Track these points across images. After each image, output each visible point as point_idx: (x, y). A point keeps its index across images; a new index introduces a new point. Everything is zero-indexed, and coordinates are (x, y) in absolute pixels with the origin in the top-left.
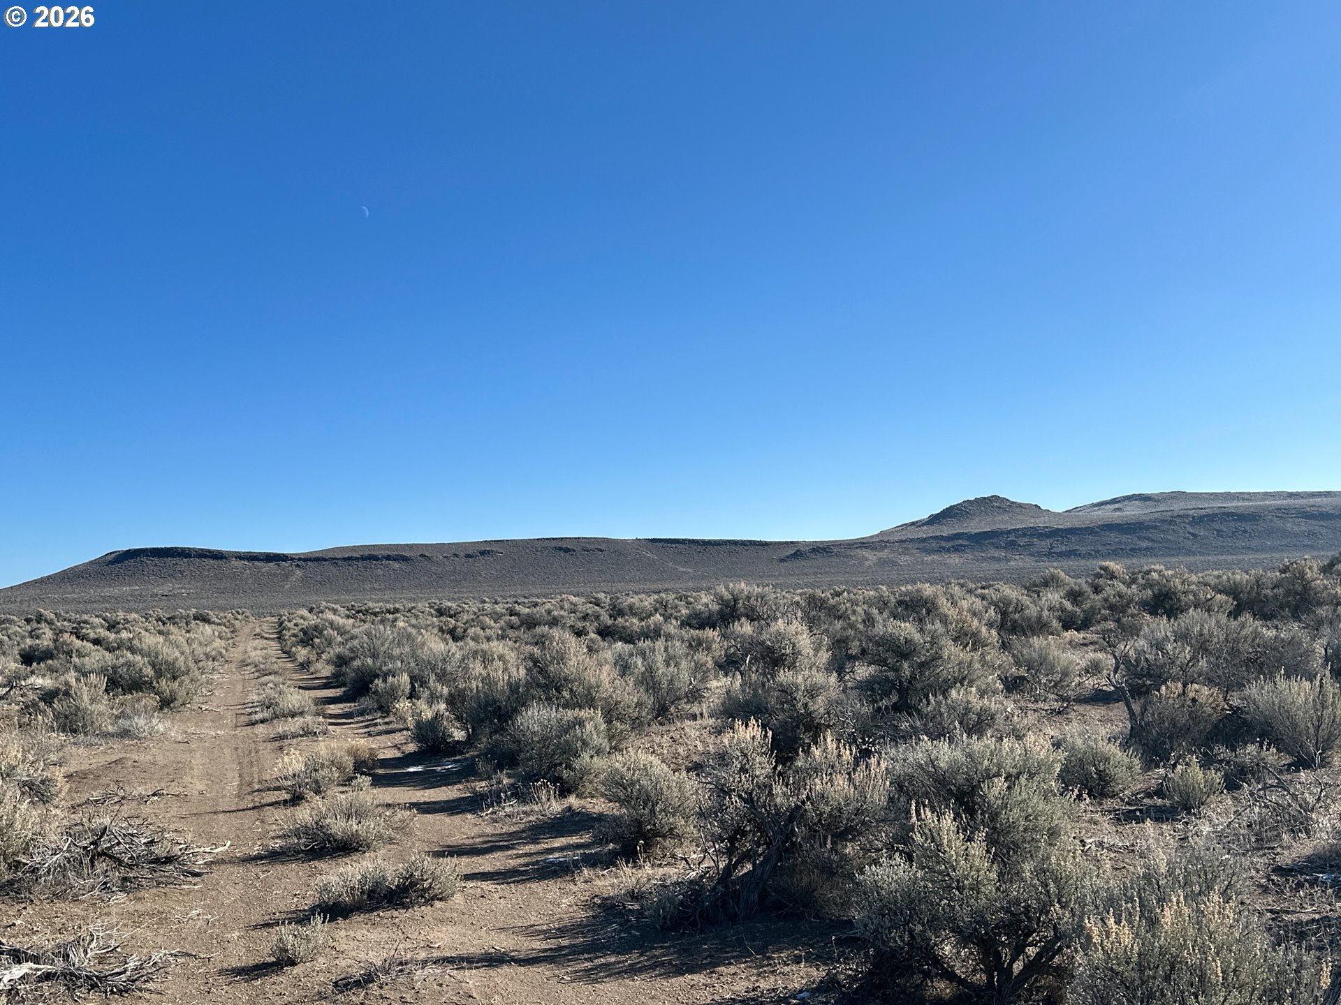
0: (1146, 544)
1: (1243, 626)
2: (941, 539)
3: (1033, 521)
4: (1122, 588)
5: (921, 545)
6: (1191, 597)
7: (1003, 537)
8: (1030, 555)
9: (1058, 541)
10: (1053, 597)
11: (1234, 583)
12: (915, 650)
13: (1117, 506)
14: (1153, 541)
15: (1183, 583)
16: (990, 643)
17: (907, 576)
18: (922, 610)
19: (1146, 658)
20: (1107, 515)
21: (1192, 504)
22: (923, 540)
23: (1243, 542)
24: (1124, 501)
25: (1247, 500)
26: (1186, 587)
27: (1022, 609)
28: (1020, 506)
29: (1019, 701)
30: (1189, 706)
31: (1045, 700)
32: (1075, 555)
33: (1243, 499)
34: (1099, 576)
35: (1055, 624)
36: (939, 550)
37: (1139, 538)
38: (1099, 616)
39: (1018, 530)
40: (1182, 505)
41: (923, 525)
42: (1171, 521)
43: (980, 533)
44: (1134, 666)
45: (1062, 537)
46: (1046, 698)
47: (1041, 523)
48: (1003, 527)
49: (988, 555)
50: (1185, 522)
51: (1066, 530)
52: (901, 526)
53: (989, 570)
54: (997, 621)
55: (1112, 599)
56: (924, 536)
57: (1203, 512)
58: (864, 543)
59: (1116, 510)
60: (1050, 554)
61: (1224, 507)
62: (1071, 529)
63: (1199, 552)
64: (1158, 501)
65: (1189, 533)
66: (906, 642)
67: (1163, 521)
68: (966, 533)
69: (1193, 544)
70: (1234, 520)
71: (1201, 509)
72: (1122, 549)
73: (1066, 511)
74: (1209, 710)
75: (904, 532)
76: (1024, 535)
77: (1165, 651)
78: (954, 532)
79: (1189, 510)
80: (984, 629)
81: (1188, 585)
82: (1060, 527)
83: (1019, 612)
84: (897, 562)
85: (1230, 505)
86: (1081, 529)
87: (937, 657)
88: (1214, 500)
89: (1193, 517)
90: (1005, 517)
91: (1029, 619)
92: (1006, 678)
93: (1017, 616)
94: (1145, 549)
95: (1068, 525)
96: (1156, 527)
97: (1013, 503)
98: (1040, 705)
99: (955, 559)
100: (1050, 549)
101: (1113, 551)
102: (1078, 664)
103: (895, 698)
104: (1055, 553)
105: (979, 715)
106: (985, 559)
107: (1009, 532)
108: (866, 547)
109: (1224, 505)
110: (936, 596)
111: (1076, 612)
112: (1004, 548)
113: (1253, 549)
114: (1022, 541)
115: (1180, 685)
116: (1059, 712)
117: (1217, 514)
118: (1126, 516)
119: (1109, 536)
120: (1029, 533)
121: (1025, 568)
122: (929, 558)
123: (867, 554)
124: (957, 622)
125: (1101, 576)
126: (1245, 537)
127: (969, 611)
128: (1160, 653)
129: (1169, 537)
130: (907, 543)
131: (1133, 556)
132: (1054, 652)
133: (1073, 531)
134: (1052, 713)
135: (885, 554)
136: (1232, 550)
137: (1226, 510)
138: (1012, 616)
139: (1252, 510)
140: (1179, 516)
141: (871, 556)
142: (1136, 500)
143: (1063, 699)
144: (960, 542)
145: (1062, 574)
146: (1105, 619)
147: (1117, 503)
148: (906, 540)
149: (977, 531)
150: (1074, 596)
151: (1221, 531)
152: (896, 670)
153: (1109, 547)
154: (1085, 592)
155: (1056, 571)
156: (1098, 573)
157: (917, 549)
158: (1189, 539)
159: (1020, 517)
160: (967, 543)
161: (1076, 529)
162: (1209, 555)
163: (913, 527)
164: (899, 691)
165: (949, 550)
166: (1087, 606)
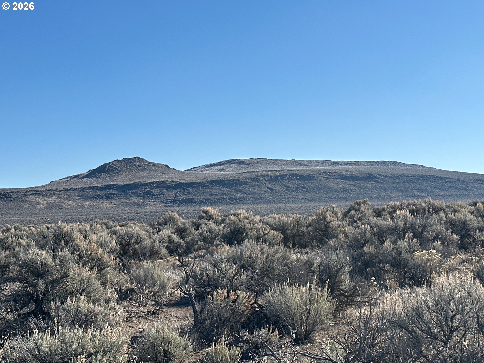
0: (239, 195)
1: (276, 252)
2: (97, 189)
3: (164, 177)
4: (213, 226)
5: (81, 193)
6: (255, 232)
7: (142, 188)
8: (161, 202)
9: (180, 191)
10: (166, 232)
11: (283, 222)
12: (48, 271)
13: (221, 167)
14: (245, 193)
15: (250, 223)
16: (110, 266)
17: (69, 217)
18: (61, 241)
19: (207, 274)
20: (214, 173)
21: (270, 168)
22: (83, 189)
23: (302, 195)
24: (226, 164)
25: (306, 165)
26: (252, 225)
27: (141, 241)
28: (155, 165)
29: (127, 306)
30: (231, 305)
31: (145, 306)
32: (192, 202)
33: (304, 165)
34: (201, 217)
35: (164, 251)
36: (97, 197)
37: (235, 190)
38: (197, 246)
39: (153, 183)
40: (264, 168)
41: (84, 177)
42: (257, 179)
43: (126, 185)
44: (199, 279)
45: (184, 190)
46: (147, 304)
47: (168, 178)
48: (142, 181)
49: (131, 202)
50: (265, 180)
51: (186, 184)
52: (67, 178)
53: (131, 213)
54: (117, 249)
55: (205, 234)
56: (84, 186)
57: (277, 173)
58: (37, 191)
59: (221, 170)
60: (174, 201)
61: (291, 170)
62: (190, 183)
63: (274, 201)
64: (248, 164)
65: (268, 188)
66: (42, 265)
67: (251, 179)
68: (115, 185)
69: (270, 196)
70: (297, 179)
71: (277, 171)
72: (223, 198)
73: (187, 170)
74: (243, 308)
75: (68, 183)
76: (158, 187)
77: (220, 269)
78: (107, 184)
79: (269, 171)
80: (106, 256)
81: (253, 224)
82: (182, 181)
83: (138, 243)
84: (62, 206)
85: (295, 168)
86: (196, 184)
87: (65, 276)
88: (284, 165)
89: (271, 177)
90: (144, 173)
91: (145, 248)
92: (120, 290)
93: (137, 246)
94: (239, 199)
95: (188, 180)
96: (246, 183)
97: (150, 163)
98: (142, 309)
99: (106, 204)
100: (175, 198)
101: (218, 200)
102: (175, 280)
103: (32, 307)
104: (178, 201)
105: (86, 315)
106: (128, 205)
107: (146, 184)
108: (39, 194)
109: (291, 169)
110: (72, 231)
111: (180, 243)
112: (143, 196)
113: (308, 200)
114: (155, 192)
115: (225, 291)
116: (153, 313)
117: (286, 175)
118: (227, 175)
119: (215, 189)
120: (160, 185)
121: (157, 212)
122: (87, 203)
123: (39, 199)
124: (87, 250)
125: (203, 217)
126: (304, 191)
127: (97, 242)
128: (216, 269)
129: (255, 191)
130: (71, 191)
131: (231, 204)
132: (157, 272)
133: (191, 185)
134: (148, 314)
135: (53, 199)
136: (295, 200)
137: (292, 172)
138: (133, 246)
139: (309, 172)
140: (261, 175)
141: (42, 202)
142: (234, 163)
143: (159, 304)
144: (111, 191)
145: (177, 216)
146: (200, 248)
147: (221, 165)
148: (70, 189)
149: (124, 183)
150: (181, 232)
151: (289, 187)
152: (34, 286)
153: (215, 197)
154: (187, 229)
155: (173, 214)
156: (201, 215)
157: (78, 196)
158: (267, 192)
159: (155, 174)
160: (115, 192)
161: (193, 183)
162: (280, 203)
163: (76, 179)
164: (36, 302)
165: (102, 197)
166: (188, 239)
